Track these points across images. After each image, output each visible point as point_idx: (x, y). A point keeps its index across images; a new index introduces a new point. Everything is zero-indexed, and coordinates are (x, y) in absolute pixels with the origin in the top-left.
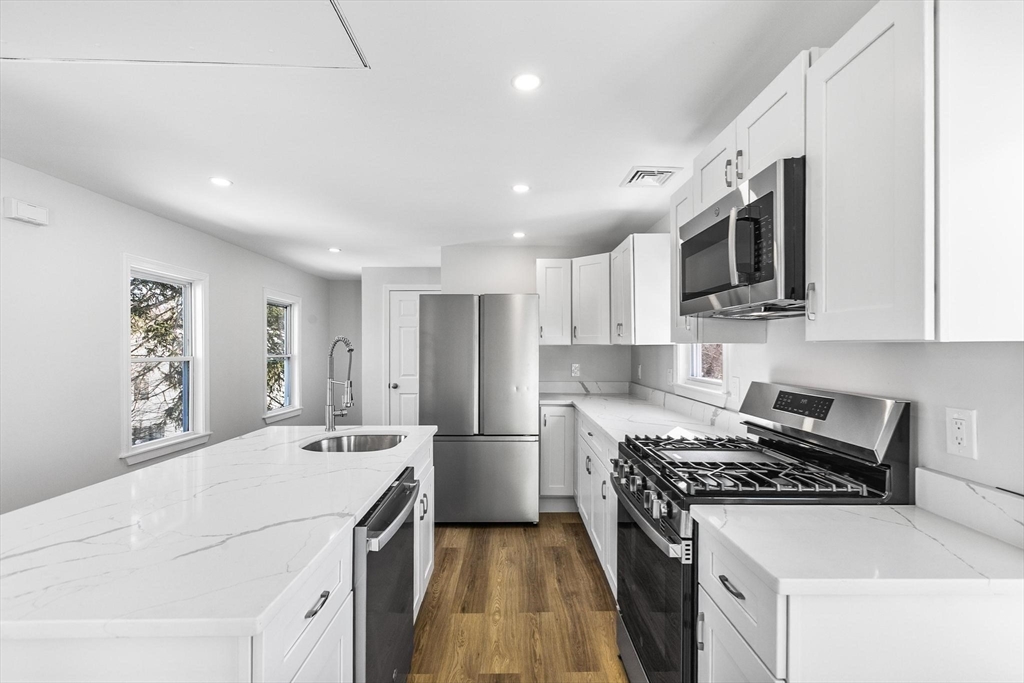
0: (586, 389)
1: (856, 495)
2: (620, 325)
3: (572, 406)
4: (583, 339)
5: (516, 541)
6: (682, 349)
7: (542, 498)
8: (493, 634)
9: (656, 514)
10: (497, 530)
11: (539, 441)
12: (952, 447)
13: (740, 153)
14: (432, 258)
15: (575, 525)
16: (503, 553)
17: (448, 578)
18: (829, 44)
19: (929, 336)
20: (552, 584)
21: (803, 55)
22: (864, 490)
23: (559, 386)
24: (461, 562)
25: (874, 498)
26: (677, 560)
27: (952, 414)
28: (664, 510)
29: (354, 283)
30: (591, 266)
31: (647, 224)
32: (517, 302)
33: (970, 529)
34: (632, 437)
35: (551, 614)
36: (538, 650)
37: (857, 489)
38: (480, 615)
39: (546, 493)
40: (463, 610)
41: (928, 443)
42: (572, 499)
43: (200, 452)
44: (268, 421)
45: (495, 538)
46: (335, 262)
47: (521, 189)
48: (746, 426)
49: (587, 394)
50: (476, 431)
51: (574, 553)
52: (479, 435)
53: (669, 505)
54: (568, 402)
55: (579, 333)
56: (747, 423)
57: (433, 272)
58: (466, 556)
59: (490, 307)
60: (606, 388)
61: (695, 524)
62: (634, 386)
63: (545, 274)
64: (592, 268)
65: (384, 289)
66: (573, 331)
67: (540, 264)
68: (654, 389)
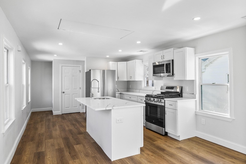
1: (178, 97)
2: (131, 77)
3: (120, 94)
12: (186, 91)
19: (186, 79)
22: (179, 96)
27: (186, 87)
33: (186, 98)
41: (184, 91)
56: (161, 92)
60: (122, 90)
61: (165, 101)
62: (128, 89)
63: (112, 65)
64: (122, 65)
65: (60, 66)
66: (118, 78)
67: (111, 63)
68: (136, 89)
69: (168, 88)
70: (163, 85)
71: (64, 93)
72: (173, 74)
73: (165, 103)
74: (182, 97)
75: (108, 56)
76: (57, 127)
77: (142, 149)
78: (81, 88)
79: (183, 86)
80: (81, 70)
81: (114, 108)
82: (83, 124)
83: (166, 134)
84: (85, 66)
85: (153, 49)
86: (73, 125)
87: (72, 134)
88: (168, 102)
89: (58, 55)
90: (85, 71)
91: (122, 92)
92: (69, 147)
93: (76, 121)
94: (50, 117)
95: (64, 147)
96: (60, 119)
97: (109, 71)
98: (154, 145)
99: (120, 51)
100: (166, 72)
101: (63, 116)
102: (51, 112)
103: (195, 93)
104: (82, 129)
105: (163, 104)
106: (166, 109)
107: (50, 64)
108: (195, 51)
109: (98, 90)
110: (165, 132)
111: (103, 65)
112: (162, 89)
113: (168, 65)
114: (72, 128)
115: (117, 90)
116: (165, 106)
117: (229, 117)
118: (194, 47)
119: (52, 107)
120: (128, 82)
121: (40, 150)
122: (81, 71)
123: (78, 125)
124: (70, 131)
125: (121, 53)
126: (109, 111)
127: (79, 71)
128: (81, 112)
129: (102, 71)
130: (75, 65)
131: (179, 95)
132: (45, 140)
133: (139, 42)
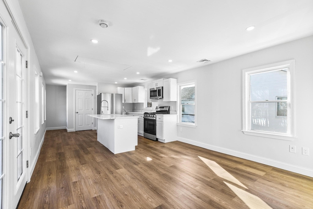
12: (172, 109)
62: (134, 110)
63: (120, 90)
64: (128, 90)
65: (74, 89)
66: (125, 101)
67: (119, 88)
68: (139, 110)
69: (160, 108)
70: (157, 106)
71: (77, 113)
72: (163, 97)
73: (156, 117)
74: (169, 113)
75: (116, 83)
76: (73, 139)
77: (136, 147)
78: (93, 109)
79: (170, 106)
80: (93, 93)
81: (116, 118)
82: (95, 137)
83: (157, 139)
84: (97, 90)
85: (151, 78)
86: (86, 137)
87: (85, 142)
88: (158, 117)
89: (73, 80)
90: (97, 95)
91: (127, 112)
92: (83, 149)
93: (89, 135)
94: (65, 133)
95: (79, 149)
96: (74, 135)
97: (117, 94)
98: (146, 146)
99: (125, 79)
100: (159, 96)
101: (77, 133)
102: (66, 130)
103: (177, 111)
104: (94, 140)
105: (155, 118)
106: (157, 122)
107: (64, 87)
108: (177, 81)
109: (108, 108)
110: (156, 138)
111: (112, 89)
112: (157, 108)
113: (159, 91)
114: (85, 139)
115: (123, 111)
116: (156, 120)
117: (194, 125)
119: (66, 126)
120: (134, 104)
121: (60, 151)
122: (93, 95)
123: (90, 138)
124: (84, 141)
125: (126, 80)
126: (112, 120)
127: (92, 95)
128: (93, 129)
129: (111, 94)
130: (88, 90)
131: (167, 112)
132: (63, 146)
133: (138, 73)
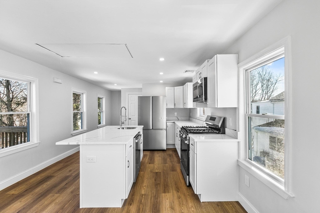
0: (178, 119)
2: (185, 103)
3: (174, 122)
4: (177, 107)
5: (161, 154)
6: (198, 109)
7: (167, 145)
8: (156, 167)
9: (184, 137)
10: (156, 151)
11: (166, 130)
13: (201, 73)
14: (140, 86)
15: (175, 150)
16: (158, 155)
17: (146, 159)
18: (211, 59)
19: (216, 107)
20: (168, 160)
21: (207, 60)
23: (171, 118)
24: (148, 157)
25: (219, 133)
26: (186, 143)
28: (185, 136)
29: (119, 92)
30: (179, 89)
31: (190, 80)
32: (161, 98)
34: (183, 126)
35: (168, 164)
36: (165, 169)
37: (216, 132)
38: (153, 164)
39: (168, 143)
40: (149, 164)
41: (227, 124)
42: (174, 145)
43: (85, 134)
44: (98, 127)
45: (156, 153)
46: (115, 87)
47: (161, 73)
48: (206, 124)
49: (178, 120)
50: (151, 128)
51: (174, 155)
52: (152, 129)
53: (186, 136)
54: (173, 122)
55: (176, 105)
56: (206, 123)
57: (140, 90)
58: (149, 155)
59: (155, 99)
60: (183, 118)
61: (189, 137)
118: (238, 53)
